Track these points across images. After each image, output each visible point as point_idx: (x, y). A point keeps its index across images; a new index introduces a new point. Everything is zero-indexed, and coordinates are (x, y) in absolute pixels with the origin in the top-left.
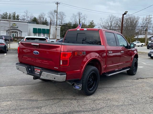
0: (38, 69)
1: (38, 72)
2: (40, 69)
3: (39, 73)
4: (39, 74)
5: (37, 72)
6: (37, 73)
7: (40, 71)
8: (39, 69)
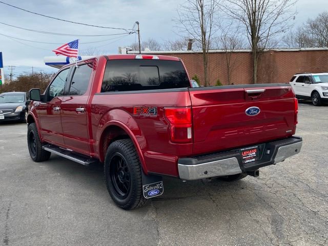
0: (249, 150)
1: (251, 158)
2: (254, 149)
3: (254, 157)
4: (254, 160)
5: (248, 159)
6: (249, 161)
7: (254, 153)
8: (251, 150)
